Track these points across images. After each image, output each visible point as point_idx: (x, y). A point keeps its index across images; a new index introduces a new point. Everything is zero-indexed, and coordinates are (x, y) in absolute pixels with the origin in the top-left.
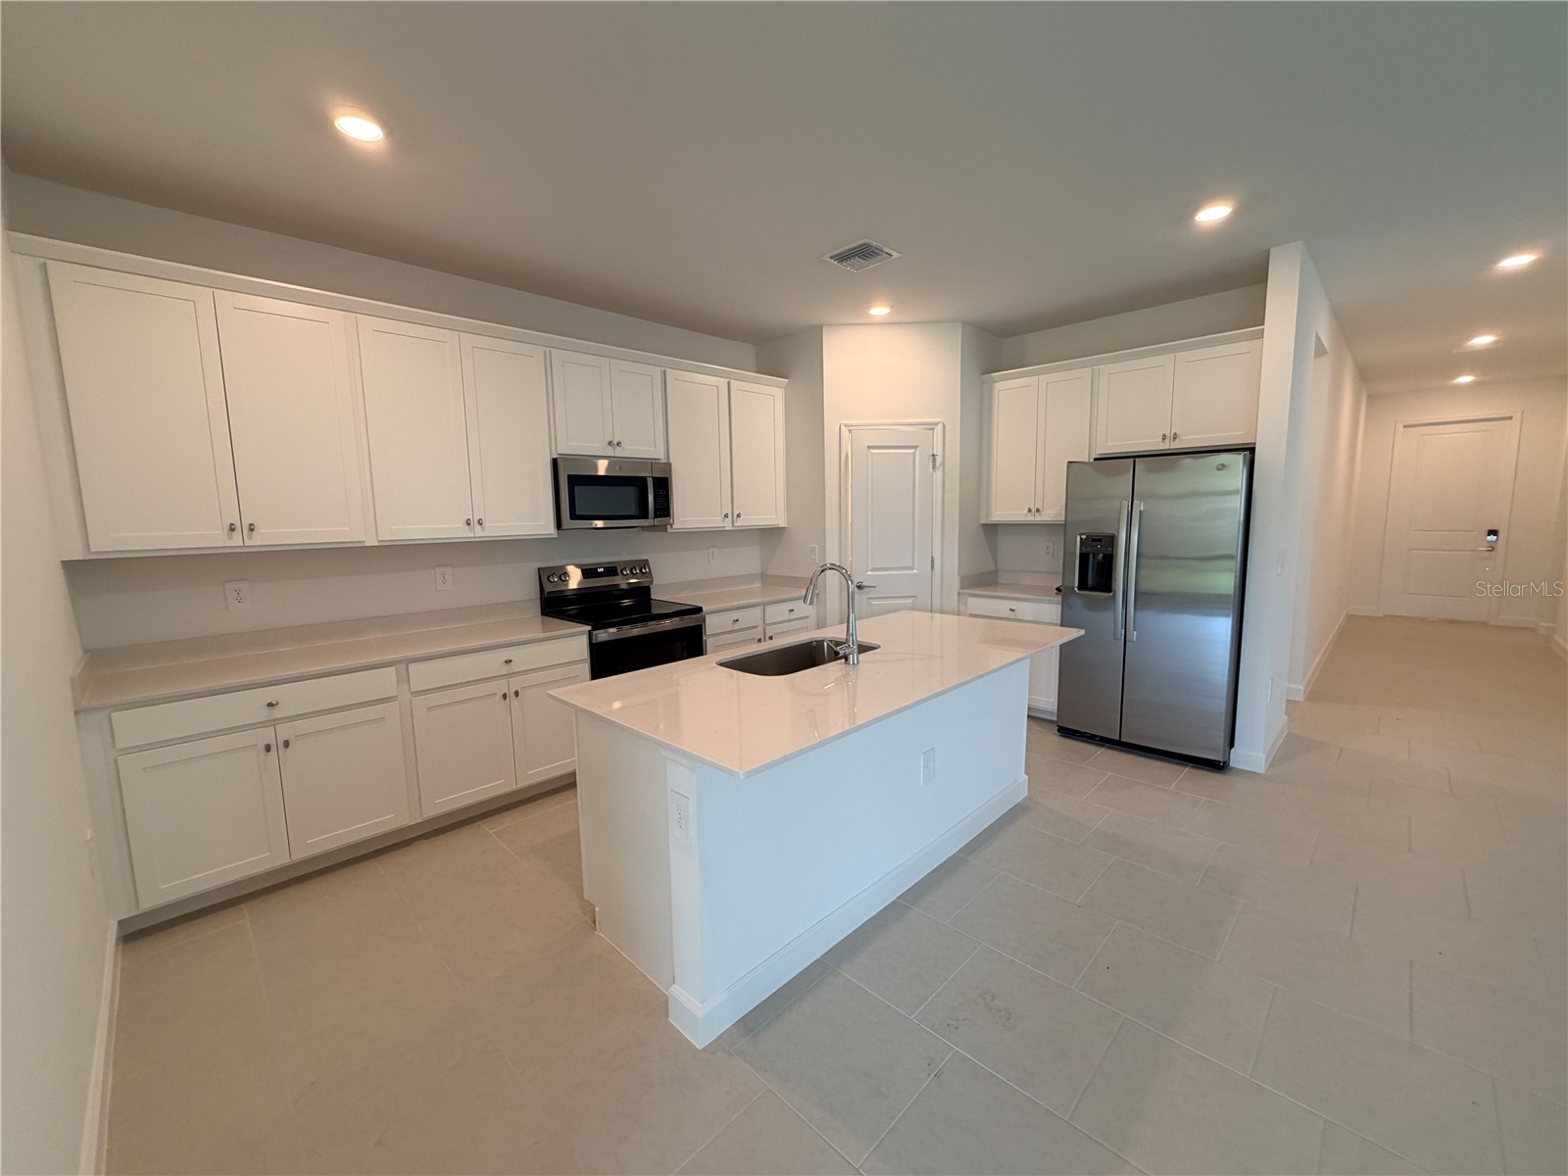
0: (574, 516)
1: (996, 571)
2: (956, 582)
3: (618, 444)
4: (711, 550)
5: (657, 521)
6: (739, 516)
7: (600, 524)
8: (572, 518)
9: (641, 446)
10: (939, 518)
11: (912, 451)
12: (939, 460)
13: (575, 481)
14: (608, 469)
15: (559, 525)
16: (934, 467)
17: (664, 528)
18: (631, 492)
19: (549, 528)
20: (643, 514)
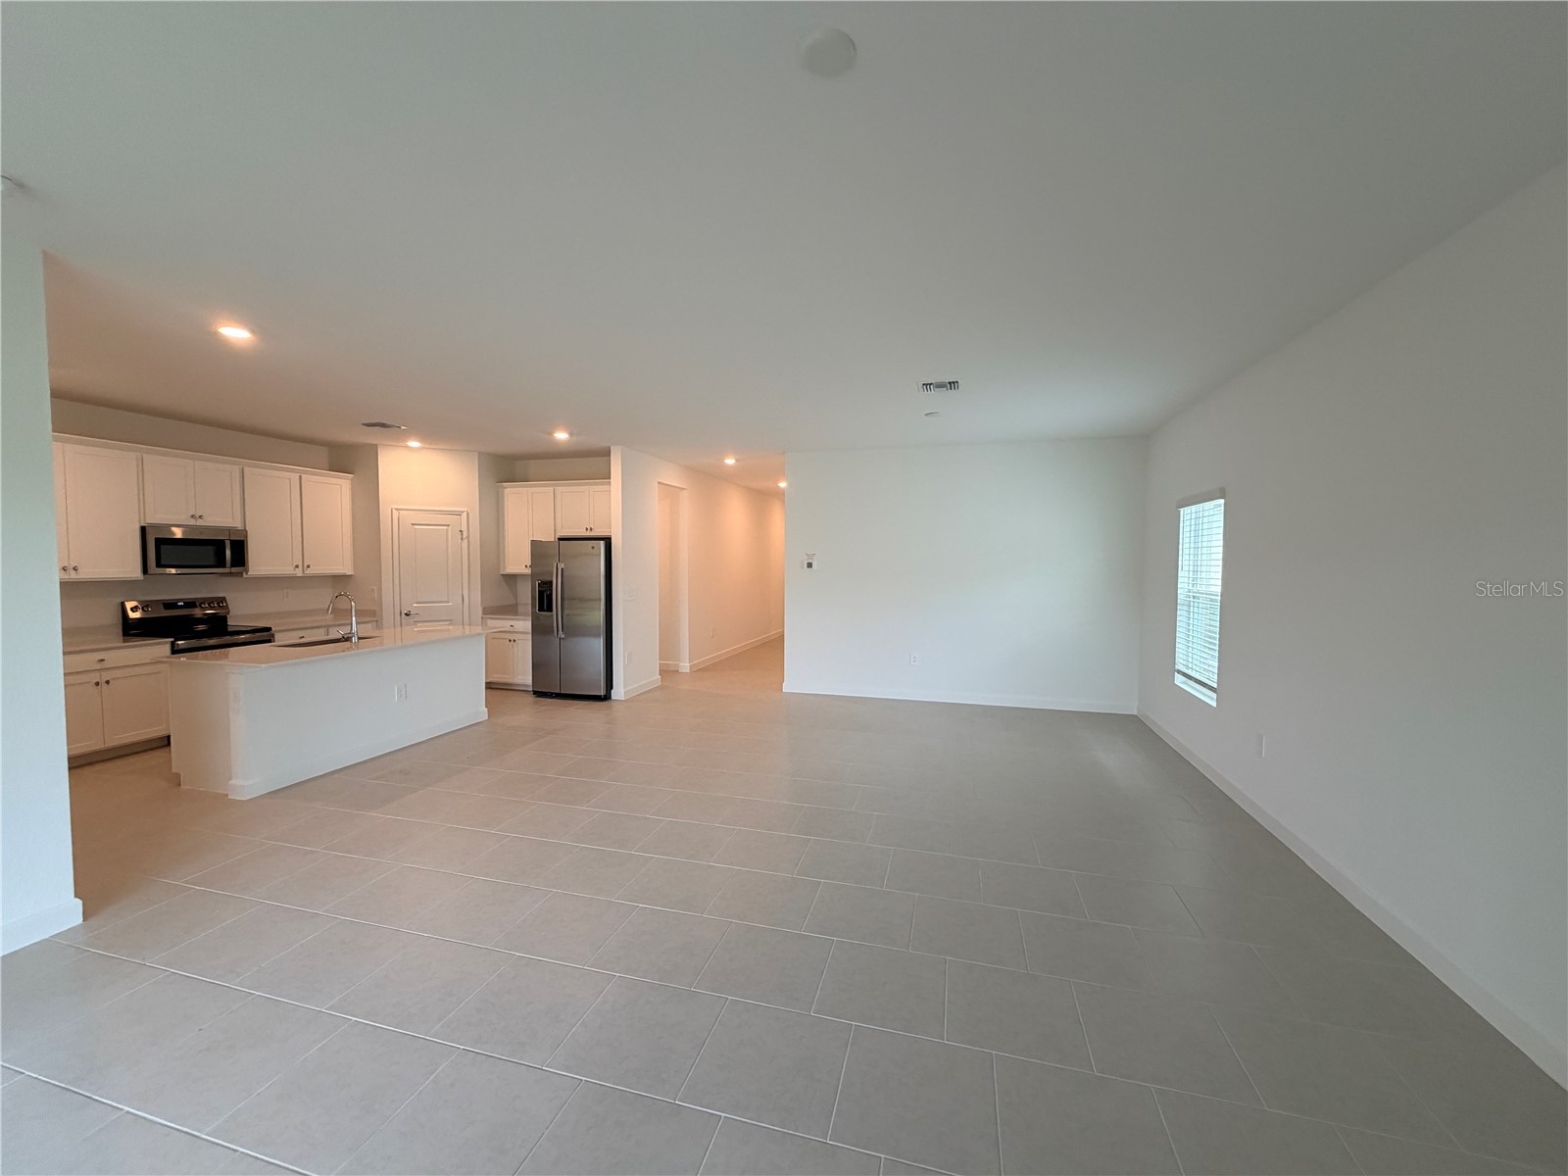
0: (159, 565)
1: (517, 604)
2: (480, 610)
3: (200, 517)
4: (285, 591)
5: (234, 570)
6: (308, 566)
7: (173, 571)
8: (157, 566)
9: (219, 517)
10: (467, 569)
11: (446, 527)
12: (465, 534)
13: (159, 542)
14: (183, 533)
15: (145, 571)
16: (462, 539)
17: (240, 574)
18: (211, 549)
19: (135, 572)
20: (221, 563)
